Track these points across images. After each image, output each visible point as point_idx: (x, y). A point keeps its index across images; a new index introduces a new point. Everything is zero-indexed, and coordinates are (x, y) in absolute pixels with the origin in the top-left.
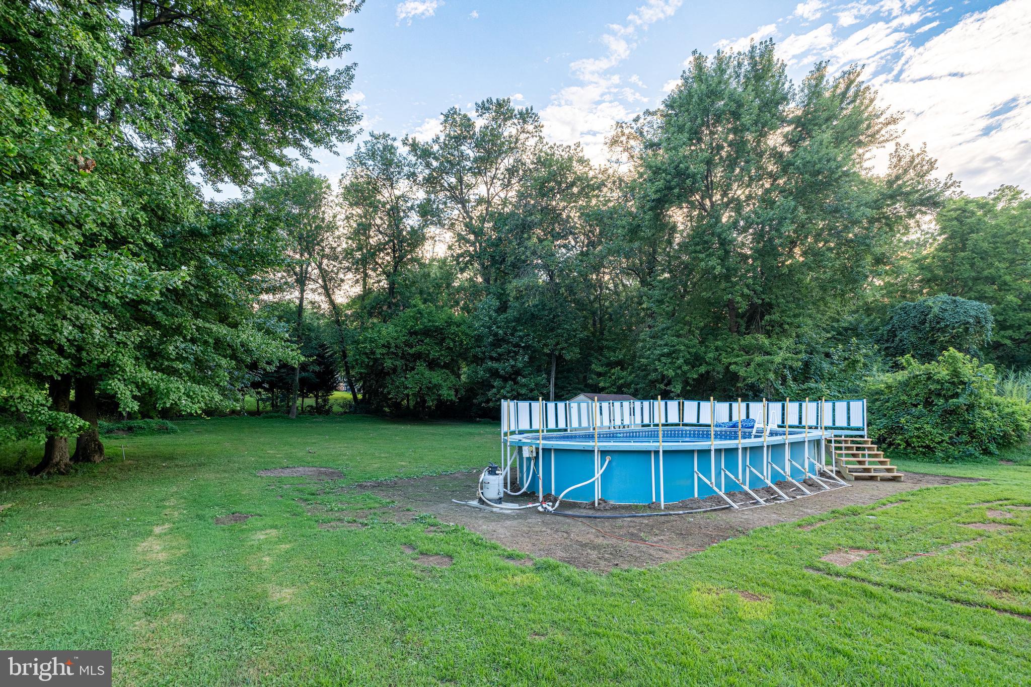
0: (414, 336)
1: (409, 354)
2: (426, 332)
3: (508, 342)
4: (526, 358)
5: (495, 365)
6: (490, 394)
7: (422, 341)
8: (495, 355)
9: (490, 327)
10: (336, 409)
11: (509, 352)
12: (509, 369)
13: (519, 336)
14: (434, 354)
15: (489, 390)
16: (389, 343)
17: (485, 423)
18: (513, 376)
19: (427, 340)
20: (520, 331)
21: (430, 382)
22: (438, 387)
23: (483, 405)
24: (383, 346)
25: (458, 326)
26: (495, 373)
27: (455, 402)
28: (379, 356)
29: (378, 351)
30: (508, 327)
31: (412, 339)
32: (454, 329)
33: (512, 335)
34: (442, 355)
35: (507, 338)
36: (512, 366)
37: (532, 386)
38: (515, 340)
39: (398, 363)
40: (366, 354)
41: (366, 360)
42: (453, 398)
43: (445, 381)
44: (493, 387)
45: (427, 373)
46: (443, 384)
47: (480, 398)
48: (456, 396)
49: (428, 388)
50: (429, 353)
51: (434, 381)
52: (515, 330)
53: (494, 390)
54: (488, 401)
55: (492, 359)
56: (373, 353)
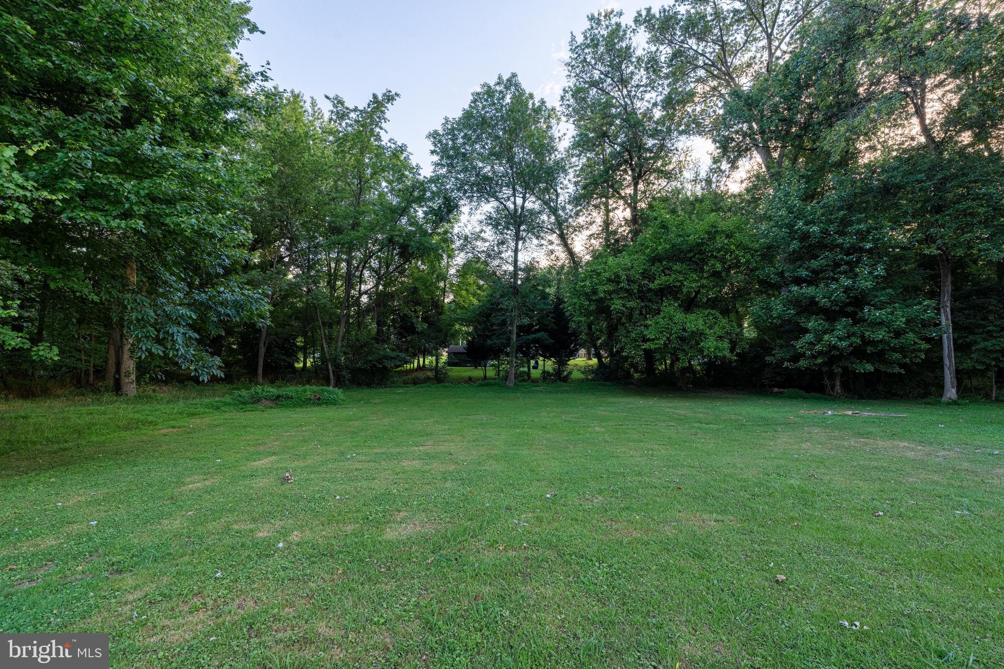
0: (657, 264)
1: (650, 290)
2: (677, 255)
3: (832, 247)
4: (880, 270)
5: (809, 291)
6: (799, 344)
7: (670, 269)
8: (804, 273)
9: (790, 226)
10: (576, 375)
11: (837, 265)
12: (839, 295)
13: (858, 232)
14: (690, 285)
15: (797, 338)
16: (617, 276)
17: (790, 397)
18: (850, 309)
19: (677, 267)
20: (859, 222)
21: (684, 330)
22: (699, 336)
23: (786, 364)
24: (609, 280)
25: (728, 236)
26: (809, 307)
27: (730, 362)
28: (602, 295)
29: (601, 288)
30: (831, 222)
31: (654, 268)
32: (720, 241)
33: (842, 233)
34: (703, 286)
35: (828, 241)
36: (847, 290)
37: (901, 322)
38: (847, 241)
39: (631, 304)
40: (586, 294)
41: (587, 303)
42: (727, 353)
43: (711, 328)
44: (806, 331)
45: (679, 316)
46: (707, 331)
47: (779, 354)
48: (732, 350)
49: (682, 339)
50: (682, 285)
51: (691, 326)
52: (845, 223)
53: (809, 337)
54: (796, 358)
55: (798, 281)
56: (595, 292)
